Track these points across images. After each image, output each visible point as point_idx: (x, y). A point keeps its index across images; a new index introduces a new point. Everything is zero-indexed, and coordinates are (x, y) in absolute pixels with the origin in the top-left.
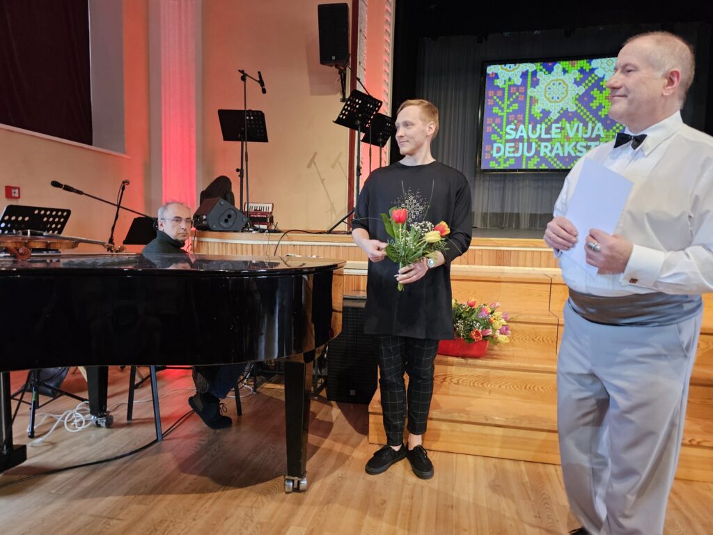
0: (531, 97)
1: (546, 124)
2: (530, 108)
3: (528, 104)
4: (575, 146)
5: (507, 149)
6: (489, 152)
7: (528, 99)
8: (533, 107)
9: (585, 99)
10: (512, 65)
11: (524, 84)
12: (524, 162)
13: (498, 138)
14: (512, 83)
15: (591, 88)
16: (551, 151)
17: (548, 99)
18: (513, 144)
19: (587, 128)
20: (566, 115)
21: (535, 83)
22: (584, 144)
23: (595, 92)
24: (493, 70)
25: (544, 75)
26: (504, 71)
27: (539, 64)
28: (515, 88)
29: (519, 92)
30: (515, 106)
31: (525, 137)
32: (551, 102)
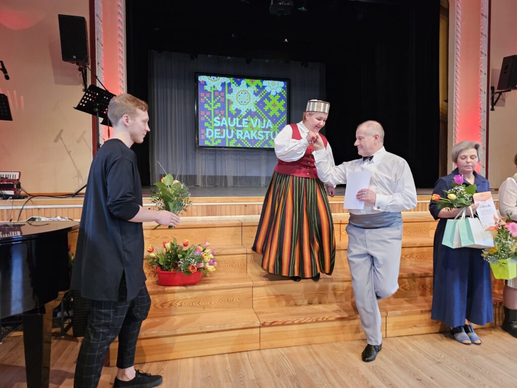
0: (228, 100)
1: (239, 118)
2: (228, 107)
3: (227, 104)
4: (257, 133)
5: (216, 133)
6: (204, 134)
7: (227, 101)
8: (230, 106)
9: (260, 104)
10: (215, 78)
11: (223, 90)
12: (227, 142)
13: (209, 125)
14: (216, 89)
15: (263, 99)
16: (243, 136)
17: (239, 102)
18: (219, 130)
19: (263, 123)
20: (250, 114)
21: (230, 91)
22: (262, 132)
23: (266, 101)
24: (202, 79)
25: (235, 87)
26: (210, 81)
27: (232, 79)
28: (218, 93)
29: (221, 95)
30: (219, 105)
31: (227, 126)
32: (241, 104)
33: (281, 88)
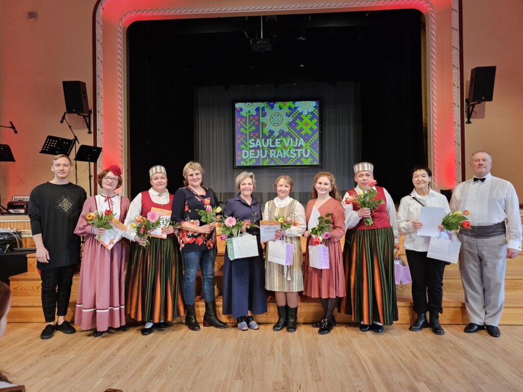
0: (262, 123)
1: (272, 138)
2: (262, 129)
3: (261, 127)
4: (290, 151)
5: (251, 154)
6: (240, 155)
7: (261, 124)
8: (264, 129)
9: (292, 124)
10: (250, 103)
11: (258, 115)
12: (261, 162)
13: (245, 147)
14: (251, 114)
15: (296, 119)
16: (276, 155)
17: (272, 124)
18: (254, 151)
19: (295, 141)
20: (283, 134)
21: (264, 115)
22: (294, 150)
23: (298, 121)
24: (239, 106)
25: (269, 110)
26: (245, 107)
27: (265, 103)
28: (253, 117)
29: (255, 119)
30: (253, 128)
31: (261, 146)
32: (273, 126)
33: (313, 108)
